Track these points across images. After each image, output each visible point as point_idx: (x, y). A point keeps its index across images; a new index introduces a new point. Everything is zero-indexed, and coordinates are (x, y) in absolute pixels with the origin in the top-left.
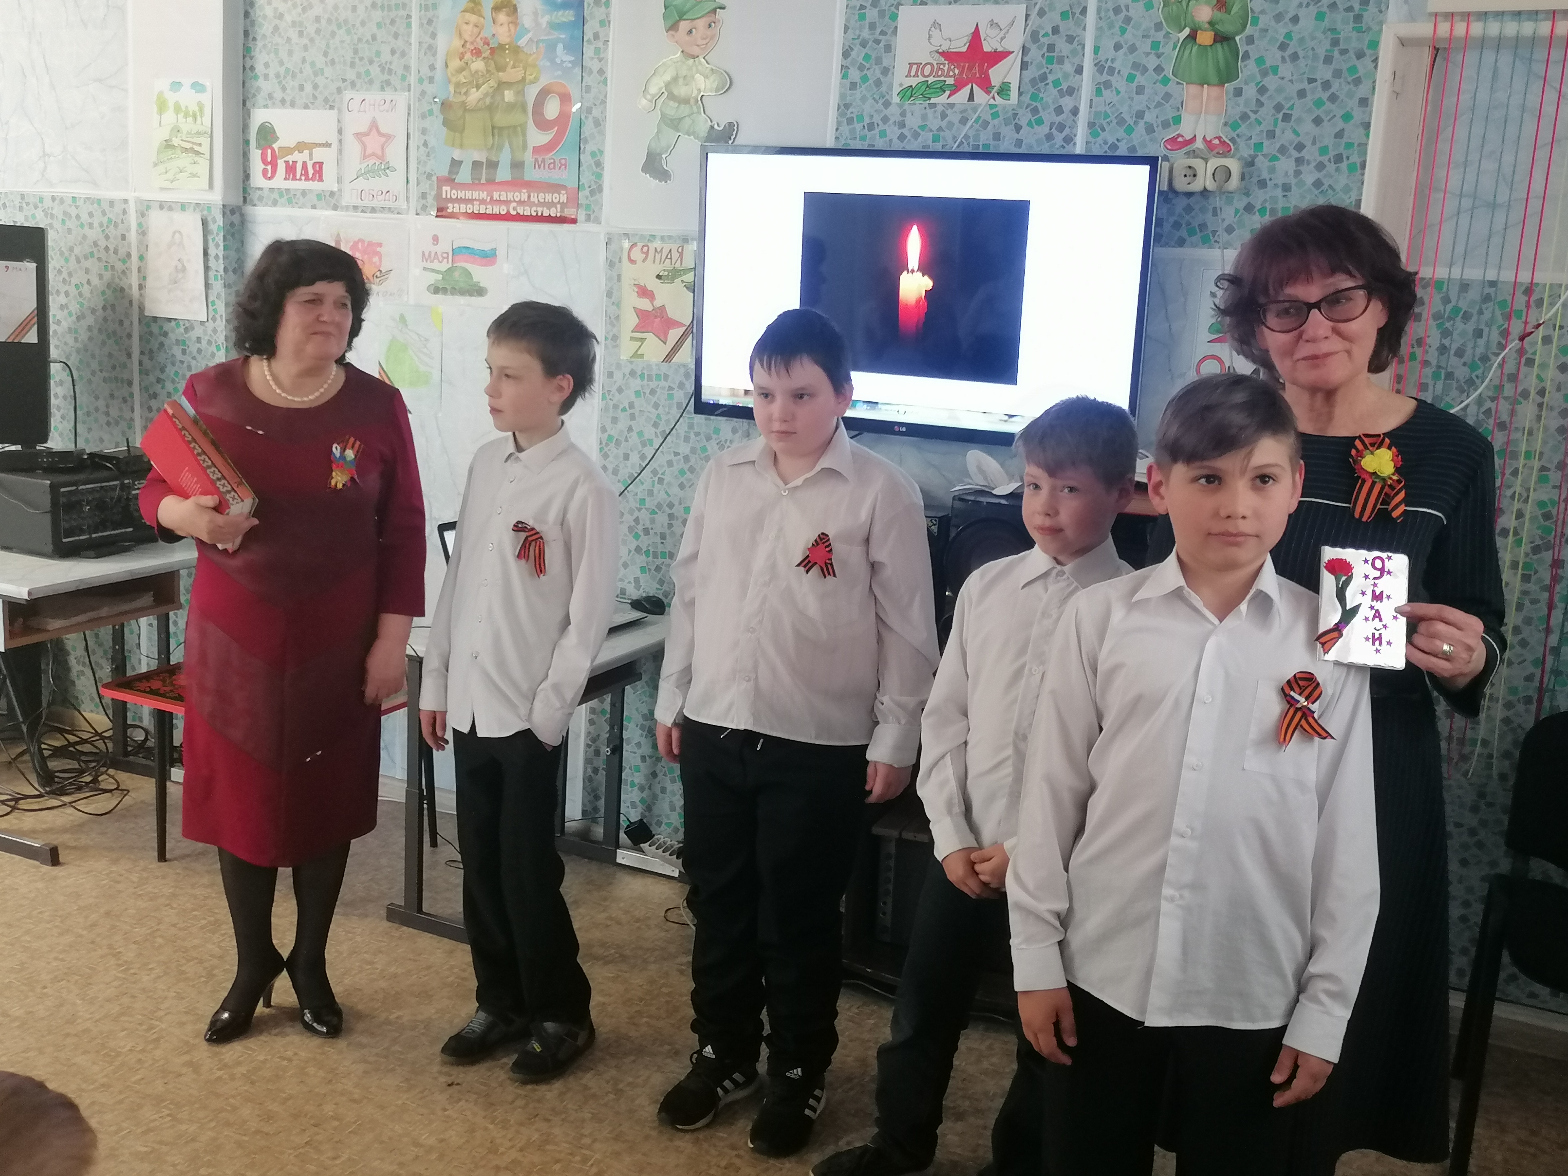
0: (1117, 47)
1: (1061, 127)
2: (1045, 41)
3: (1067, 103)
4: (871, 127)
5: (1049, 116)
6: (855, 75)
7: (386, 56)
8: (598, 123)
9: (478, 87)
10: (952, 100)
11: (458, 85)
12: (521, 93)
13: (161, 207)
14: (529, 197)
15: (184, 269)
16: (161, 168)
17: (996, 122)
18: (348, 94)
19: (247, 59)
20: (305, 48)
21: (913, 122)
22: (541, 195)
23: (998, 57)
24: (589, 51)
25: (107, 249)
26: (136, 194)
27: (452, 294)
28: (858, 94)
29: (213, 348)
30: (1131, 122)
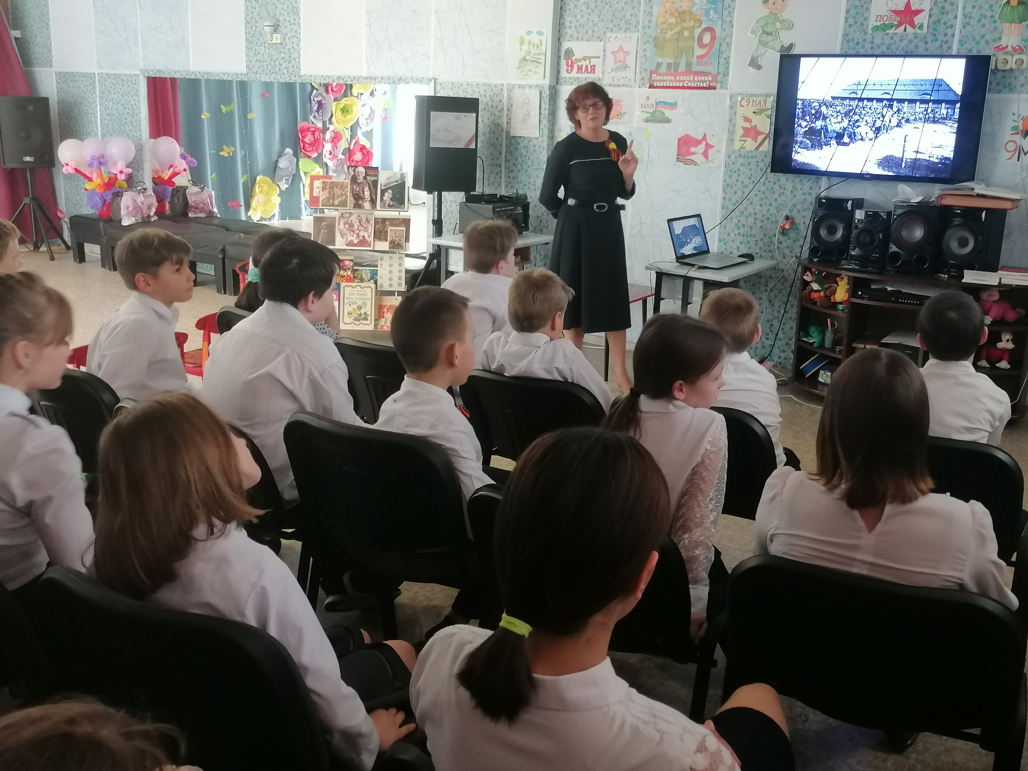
0: (974, 7)
1: (946, 42)
2: (941, 5)
3: (949, 31)
5: (941, 37)
6: (851, 21)
7: (628, 17)
8: (728, 45)
9: (672, 30)
10: (897, 31)
11: (662, 29)
12: (692, 32)
13: (519, 87)
14: (694, 78)
15: (529, 114)
16: (521, 70)
17: (916, 40)
18: (609, 34)
19: (562, 19)
20: (590, 14)
21: (877, 41)
22: (700, 77)
23: (918, 12)
24: (726, 13)
25: (492, 106)
26: (508, 82)
27: (655, 122)
28: (852, 29)
29: (541, 149)
30: (978, 39)
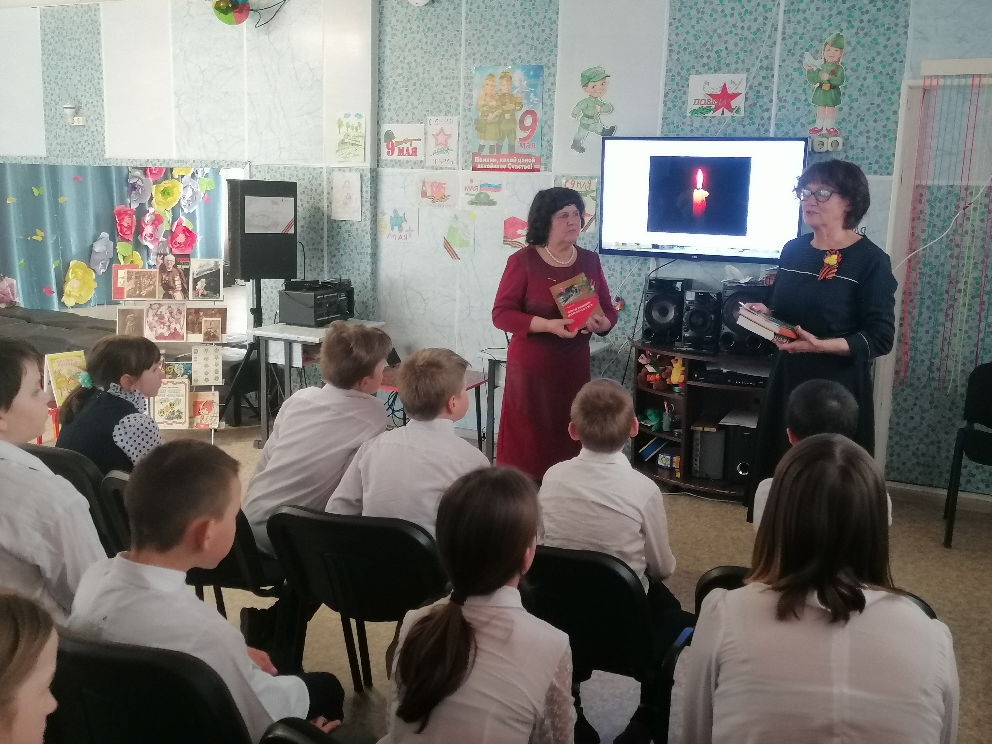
0: (788, 91)
1: (763, 125)
2: (756, 89)
3: (766, 115)
4: (678, 126)
5: (757, 121)
6: (670, 105)
7: (448, 100)
8: (550, 127)
9: (493, 113)
10: (715, 114)
11: (483, 112)
12: (513, 115)
13: (339, 170)
14: (517, 160)
15: (350, 198)
16: (340, 153)
17: (734, 123)
18: (429, 117)
19: (380, 102)
20: (409, 97)
21: (696, 124)
22: (523, 159)
23: (735, 96)
24: (546, 96)
25: (312, 190)
26: (327, 165)
27: (480, 205)
28: (671, 113)
29: (364, 233)
30: (794, 122)
